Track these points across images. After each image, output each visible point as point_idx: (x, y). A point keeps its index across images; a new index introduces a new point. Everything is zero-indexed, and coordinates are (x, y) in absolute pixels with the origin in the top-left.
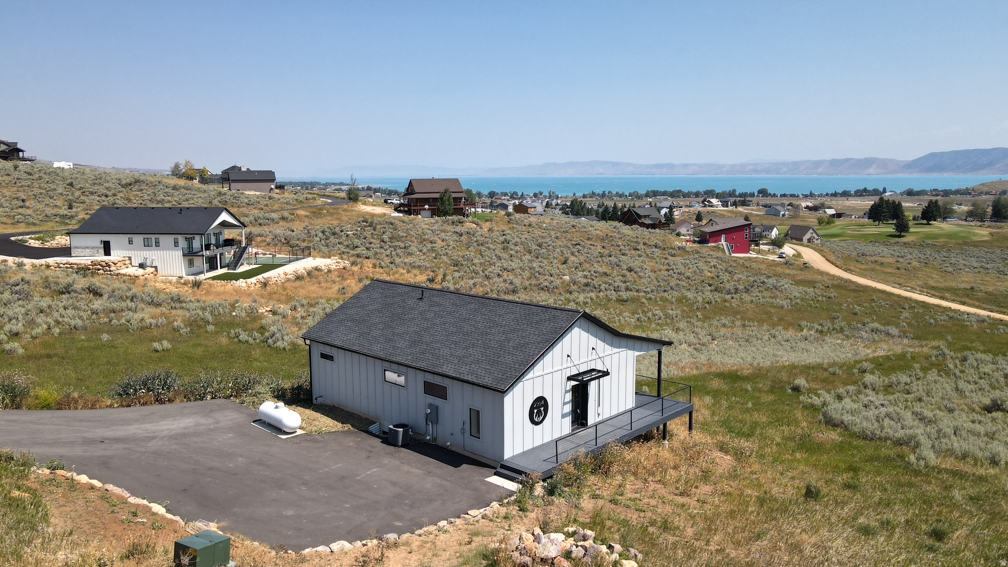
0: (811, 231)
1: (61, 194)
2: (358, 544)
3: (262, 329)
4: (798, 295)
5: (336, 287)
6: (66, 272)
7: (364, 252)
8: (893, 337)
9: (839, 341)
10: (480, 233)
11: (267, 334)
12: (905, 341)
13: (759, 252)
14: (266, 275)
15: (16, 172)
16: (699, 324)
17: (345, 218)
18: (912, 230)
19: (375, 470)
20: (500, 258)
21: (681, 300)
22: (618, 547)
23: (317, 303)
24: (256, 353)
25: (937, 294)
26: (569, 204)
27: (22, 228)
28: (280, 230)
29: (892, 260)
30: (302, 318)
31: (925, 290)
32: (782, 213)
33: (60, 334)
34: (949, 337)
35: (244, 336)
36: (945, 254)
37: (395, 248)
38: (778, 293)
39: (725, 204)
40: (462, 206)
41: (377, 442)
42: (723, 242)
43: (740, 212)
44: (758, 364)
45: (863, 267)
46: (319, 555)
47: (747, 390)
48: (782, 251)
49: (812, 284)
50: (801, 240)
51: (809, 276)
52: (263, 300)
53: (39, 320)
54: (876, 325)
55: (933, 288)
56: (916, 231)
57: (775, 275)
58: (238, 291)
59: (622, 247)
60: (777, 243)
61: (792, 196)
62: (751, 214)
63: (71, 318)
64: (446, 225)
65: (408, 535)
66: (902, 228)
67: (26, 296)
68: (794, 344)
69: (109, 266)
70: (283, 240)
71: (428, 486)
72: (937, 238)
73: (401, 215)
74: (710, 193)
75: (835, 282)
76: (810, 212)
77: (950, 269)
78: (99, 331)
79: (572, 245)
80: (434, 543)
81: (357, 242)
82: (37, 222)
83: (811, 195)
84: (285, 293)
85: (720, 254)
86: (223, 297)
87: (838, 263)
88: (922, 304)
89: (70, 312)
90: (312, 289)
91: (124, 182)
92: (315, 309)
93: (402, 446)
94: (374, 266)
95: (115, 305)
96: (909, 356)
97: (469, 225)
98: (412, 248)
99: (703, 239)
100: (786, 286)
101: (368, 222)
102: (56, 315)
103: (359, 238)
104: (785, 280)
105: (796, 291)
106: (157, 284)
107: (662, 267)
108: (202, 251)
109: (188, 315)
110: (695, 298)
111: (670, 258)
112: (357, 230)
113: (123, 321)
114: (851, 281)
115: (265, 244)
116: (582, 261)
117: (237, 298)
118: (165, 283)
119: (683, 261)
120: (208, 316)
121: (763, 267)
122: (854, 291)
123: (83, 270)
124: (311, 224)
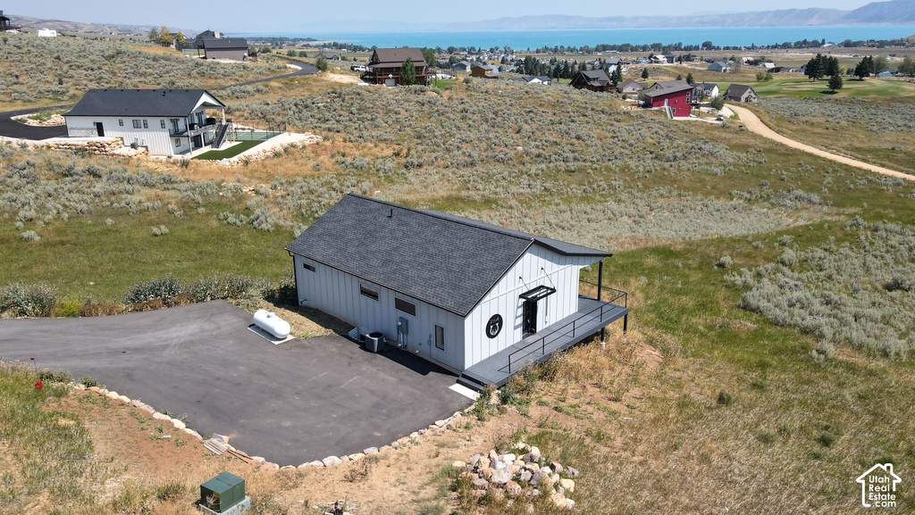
0: (749, 90)
1: (50, 68)
2: (346, 458)
3: (248, 211)
4: (731, 160)
5: (311, 163)
6: (66, 152)
7: (334, 126)
8: (814, 204)
9: (765, 210)
10: (440, 102)
11: (252, 217)
12: (825, 208)
13: (699, 115)
14: (247, 153)
15: (7, 46)
16: (639, 195)
17: (315, 89)
18: (844, 86)
19: (355, 378)
20: (459, 128)
21: (625, 169)
22: (559, 467)
23: (295, 181)
24: (244, 236)
25: (860, 156)
26: (523, 59)
27: (19, 106)
28: (255, 103)
29: (822, 120)
30: (282, 197)
31: (849, 152)
32: (724, 68)
33: (69, 218)
34: (865, 204)
35: (231, 219)
36: (873, 111)
37: (362, 120)
38: (713, 160)
39: (670, 60)
40: (423, 74)
41: (356, 347)
42: (666, 106)
43: (684, 68)
44: (690, 238)
45: (794, 127)
46: (314, 469)
47: (678, 267)
48: (720, 113)
49: (744, 148)
50: (739, 99)
51: (743, 140)
52: (246, 179)
53: (49, 205)
54: (800, 192)
55: (858, 150)
56: (849, 87)
57: (711, 140)
58: (222, 170)
59: (571, 114)
60: (716, 105)
61: (735, 48)
62: (694, 70)
63: (78, 202)
64: (408, 94)
65: (386, 447)
66: (836, 85)
67: (34, 180)
68: (724, 214)
69: (104, 147)
70: (260, 114)
71: (401, 394)
72: (867, 95)
73: (367, 84)
74: (657, 47)
75: (767, 146)
76: (751, 67)
77: (875, 128)
78: (102, 215)
79: (526, 112)
80: (408, 456)
81: (328, 115)
82: (32, 99)
83: (753, 48)
84: (265, 170)
85: (662, 118)
86: (210, 176)
87: (772, 125)
88: (844, 167)
89: (75, 196)
90: (289, 165)
91: (107, 54)
92: (293, 188)
93: (377, 353)
94: (345, 141)
95: (114, 188)
96: (826, 226)
97: (430, 94)
98: (378, 120)
99: (648, 103)
100: (721, 152)
101: (337, 92)
102: (63, 199)
103: (329, 110)
104: (721, 145)
105: (730, 156)
106: (149, 164)
107: (607, 134)
108: (187, 131)
109: (180, 196)
110: (637, 167)
111: (616, 123)
112: (327, 102)
113: (123, 204)
114: (782, 145)
115: (243, 118)
116: (535, 130)
117: (222, 177)
118: (156, 163)
119: (627, 128)
120: (199, 198)
121: (701, 131)
122: (784, 154)
123: (81, 151)
124: (284, 96)
